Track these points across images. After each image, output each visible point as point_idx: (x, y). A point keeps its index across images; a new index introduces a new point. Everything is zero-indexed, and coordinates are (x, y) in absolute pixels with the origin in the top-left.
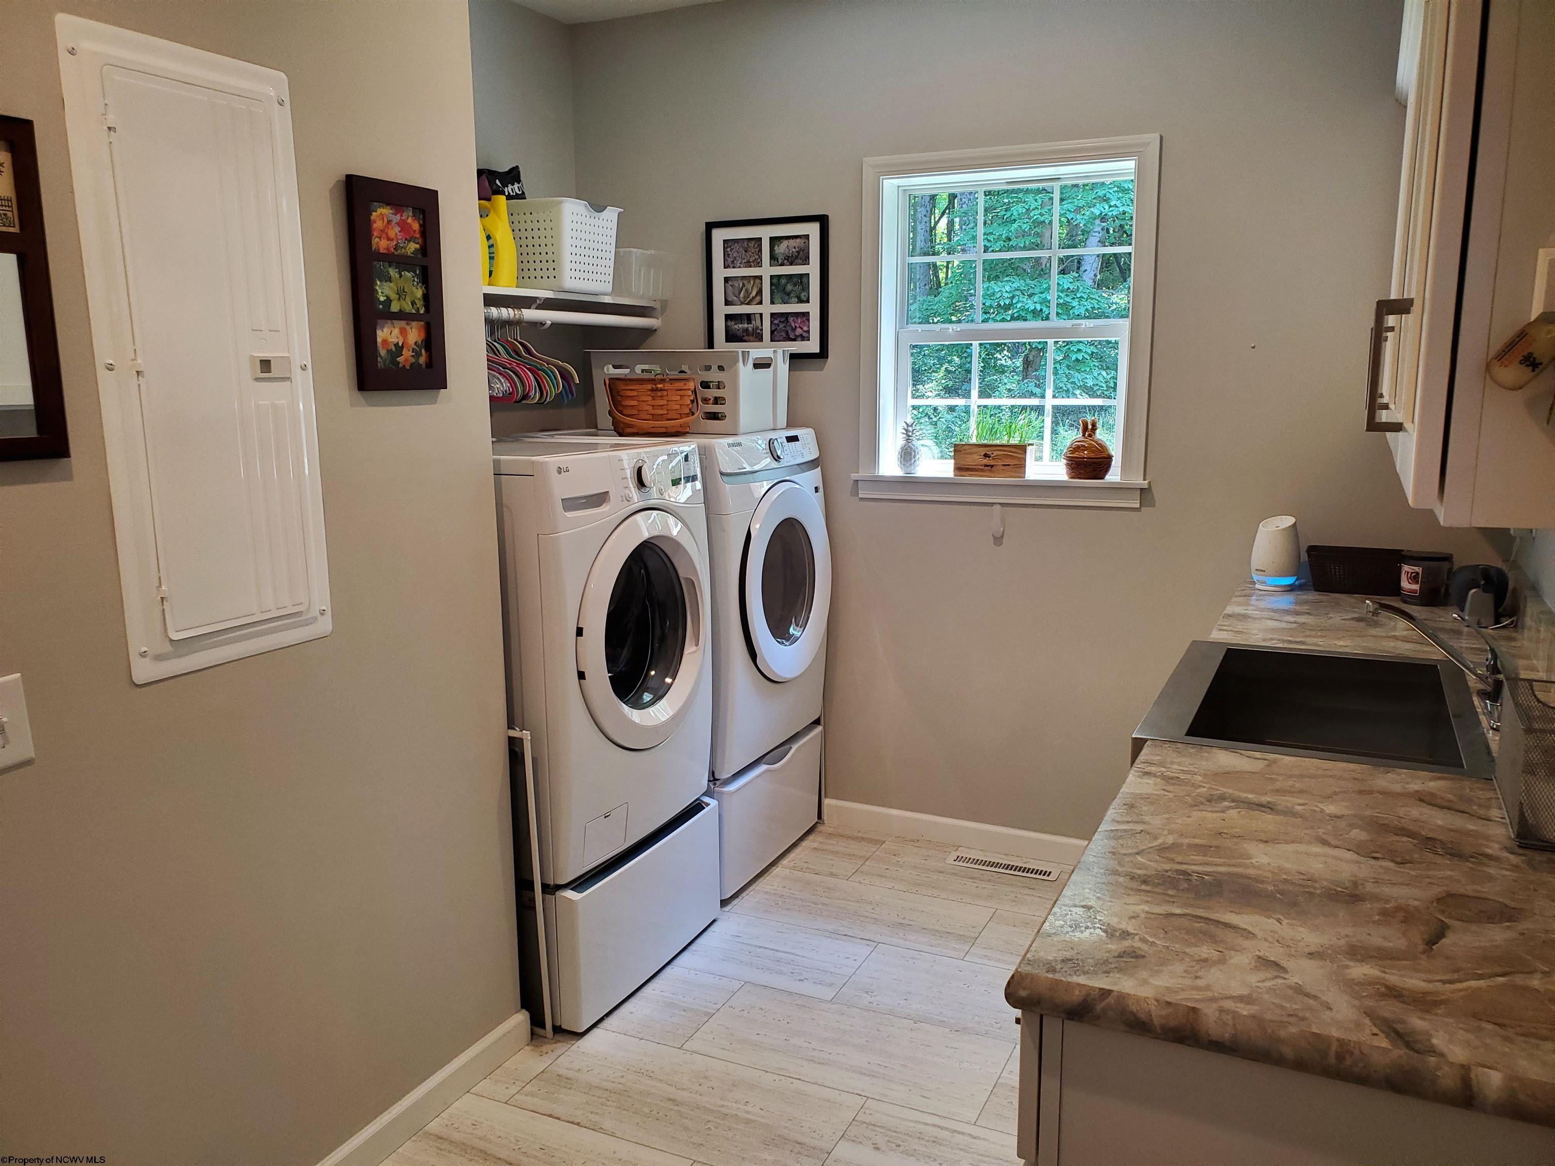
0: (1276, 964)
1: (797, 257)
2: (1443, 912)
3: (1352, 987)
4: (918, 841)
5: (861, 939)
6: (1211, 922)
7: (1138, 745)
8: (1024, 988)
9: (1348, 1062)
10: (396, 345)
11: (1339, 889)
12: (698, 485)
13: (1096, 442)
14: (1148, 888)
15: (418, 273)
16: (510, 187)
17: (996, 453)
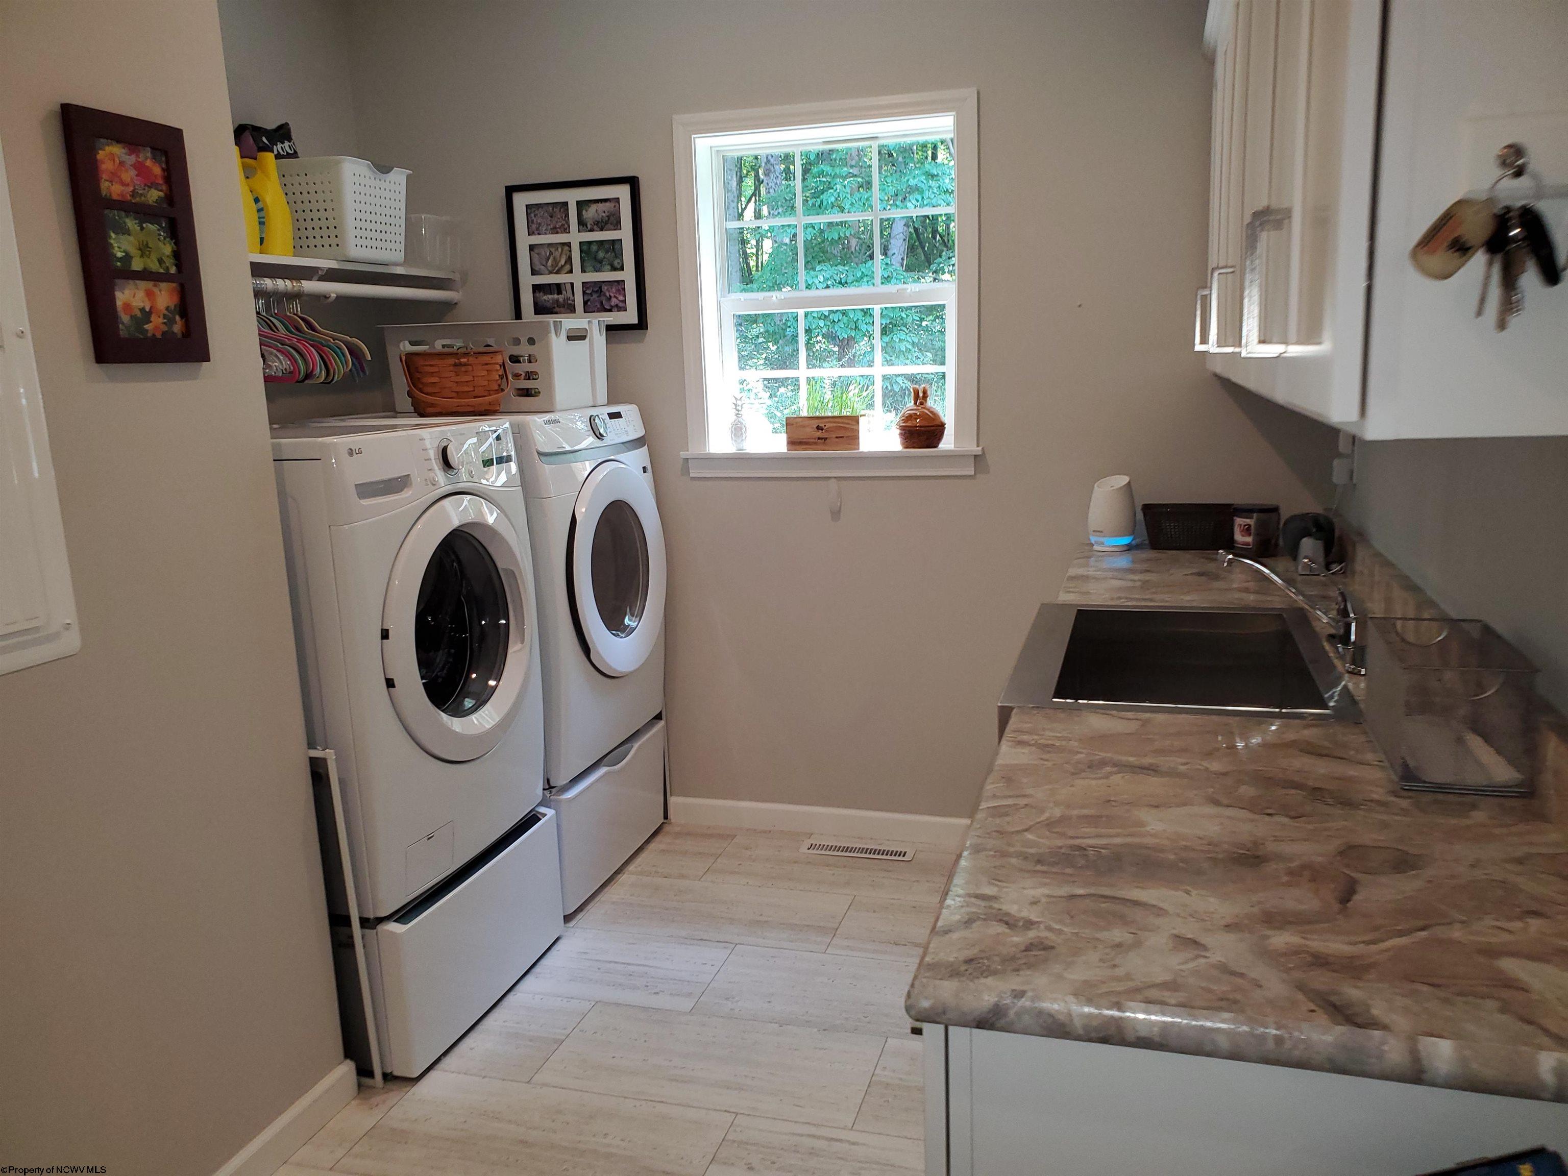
0: (1195, 943)
1: (606, 223)
2: (1348, 866)
3: (1274, 957)
4: (770, 832)
5: (717, 942)
6: (1117, 901)
7: (1005, 715)
8: (926, 998)
9: (1288, 1045)
10: (142, 310)
11: (1242, 852)
12: (513, 466)
13: (928, 410)
14: (1044, 868)
15: (164, 225)
16: (279, 145)
17: (828, 425)
